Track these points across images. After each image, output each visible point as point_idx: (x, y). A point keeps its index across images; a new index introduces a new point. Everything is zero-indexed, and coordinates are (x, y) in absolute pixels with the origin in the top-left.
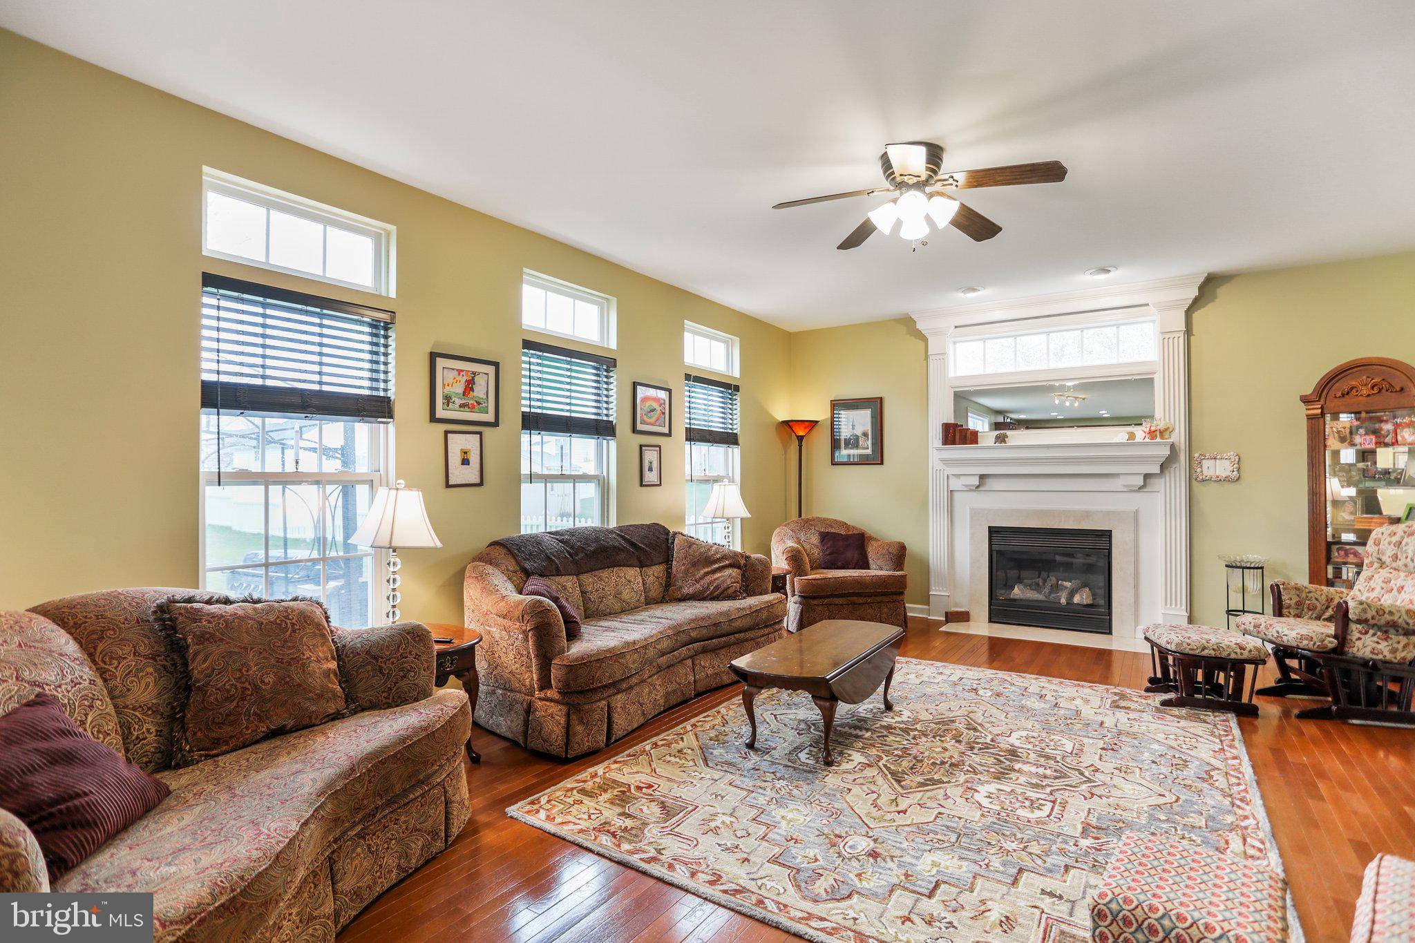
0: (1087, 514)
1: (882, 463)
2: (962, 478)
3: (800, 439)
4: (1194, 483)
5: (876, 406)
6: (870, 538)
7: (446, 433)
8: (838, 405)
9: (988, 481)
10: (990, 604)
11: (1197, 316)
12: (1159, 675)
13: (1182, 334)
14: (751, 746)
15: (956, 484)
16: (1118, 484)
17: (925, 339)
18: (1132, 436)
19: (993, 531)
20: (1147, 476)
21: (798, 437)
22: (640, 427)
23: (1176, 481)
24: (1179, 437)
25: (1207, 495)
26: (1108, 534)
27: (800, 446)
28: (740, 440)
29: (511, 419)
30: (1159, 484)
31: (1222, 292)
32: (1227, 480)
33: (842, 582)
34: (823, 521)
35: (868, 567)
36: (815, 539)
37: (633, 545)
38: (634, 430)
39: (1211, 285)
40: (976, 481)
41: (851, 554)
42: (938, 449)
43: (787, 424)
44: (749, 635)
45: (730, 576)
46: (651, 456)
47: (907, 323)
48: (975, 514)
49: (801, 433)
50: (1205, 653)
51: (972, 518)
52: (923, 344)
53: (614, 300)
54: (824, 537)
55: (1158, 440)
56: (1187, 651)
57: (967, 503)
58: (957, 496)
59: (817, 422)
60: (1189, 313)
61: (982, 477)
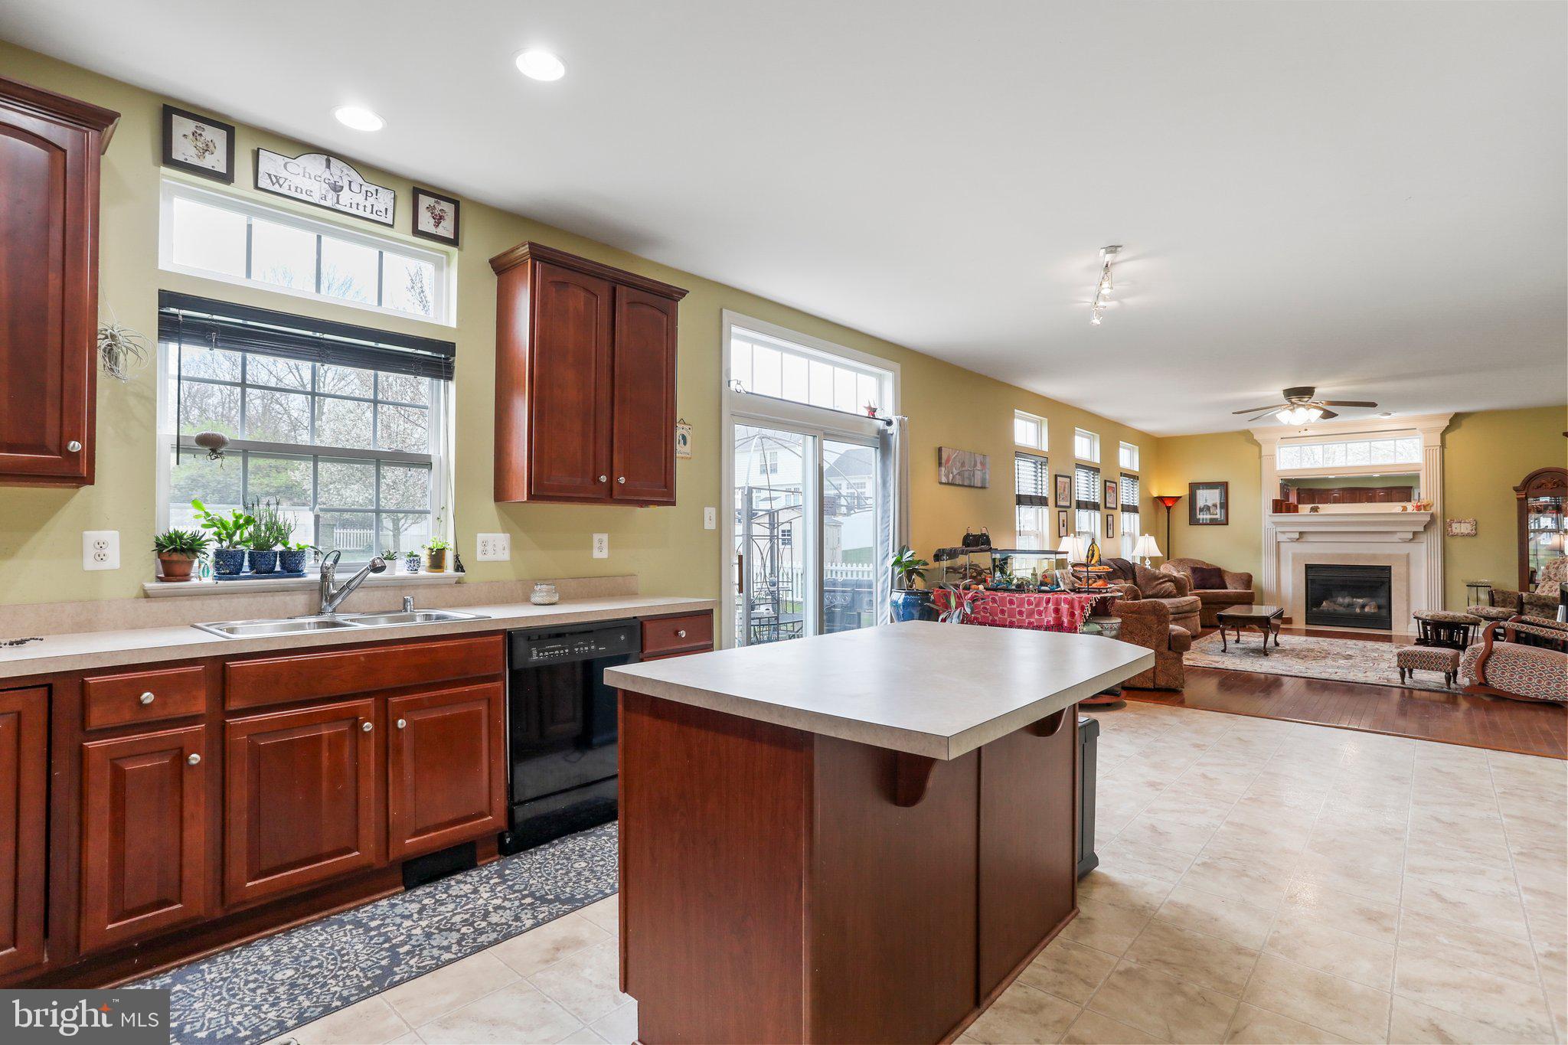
0: (1374, 557)
1: (1227, 524)
2: (1287, 534)
3: (1169, 508)
4: (1447, 538)
5: (1224, 486)
6: (1224, 571)
7: (1059, 512)
8: (1194, 487)
9: (1304, 535)
10: (1306, 613)
11: (1448, 437)
12: (1422, 637)
13: (1438, 448)
14: (1224, 651)
15: (1281, 537)
16: (1396, 538)
17: (1259, 446)
18: (1405, 508)
19: (1308, 567)
20: (1415, 533)
21: (1167, 507)
22: (1108, 505)
23: (1435, 538)
24: (1436, 509)
25: (1455, 545)
26: (1389, 568)
27: (1168, 513)
28: (1140, 510)
29: (1074, 504)
30: (1423, 538)
31: (1465, 423)
32: (1468, 535)
33: (1217, 595)
34: (1191, 560)
35: (1225, 588)
36: (1188, 572)
37: (1120, 568)
38: (1106, 507)
39: (1457, 420)
40: (1297, 536)
41: (1215, 580)
42: (1270, 516)
43: (1161, 499)
44: (1189, 615)
45: (1169, 586)
46: (1110, 519)
47: (1247, 436)
48: (1296, 558)
49: (1170, 505)
50: (1447, 620)
51: (1293, 559)
52: (1257, 449)
53: (1097, 436)
54: (1194, 570)
55: (1422, 511)
56: (1437, 619)
57: (1289, 550)
58: (1282, 545)
59: (1181, 497)
60: (1443, 435)
61: (1301, 533)
